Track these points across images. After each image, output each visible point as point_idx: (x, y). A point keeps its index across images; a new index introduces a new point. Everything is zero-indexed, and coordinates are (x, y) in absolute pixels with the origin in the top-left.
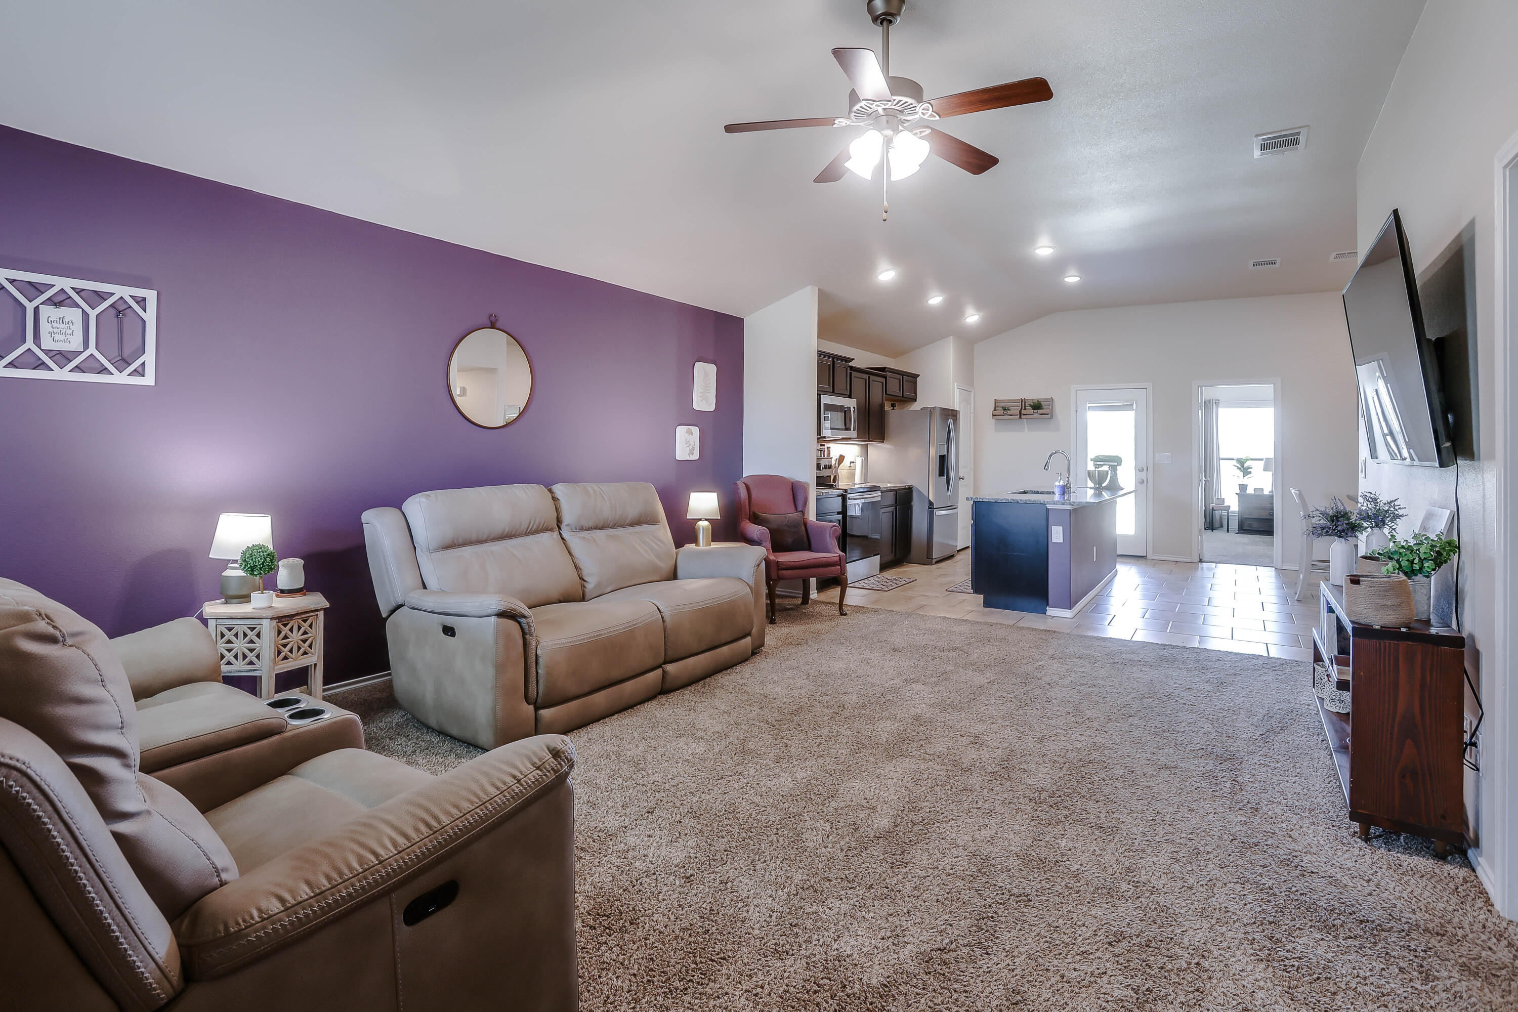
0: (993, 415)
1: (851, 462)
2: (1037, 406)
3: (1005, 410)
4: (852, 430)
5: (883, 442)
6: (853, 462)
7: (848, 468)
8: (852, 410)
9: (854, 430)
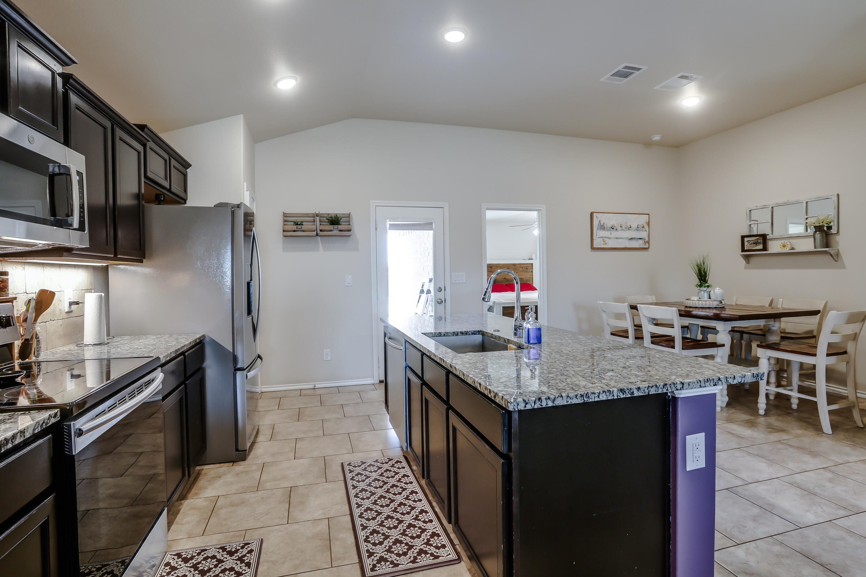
0: (284, 231)
1: (71, 304)
2: (334, 221)
3: (298, 224)
4: (76, 225)
5: (141, 262)
6: (77, 303)
7: (65, 316)
8: (75, 178)
9: (81, 228)
